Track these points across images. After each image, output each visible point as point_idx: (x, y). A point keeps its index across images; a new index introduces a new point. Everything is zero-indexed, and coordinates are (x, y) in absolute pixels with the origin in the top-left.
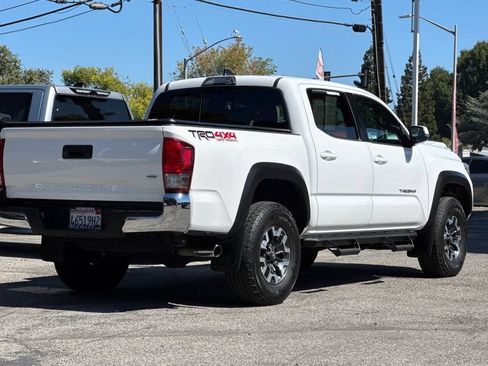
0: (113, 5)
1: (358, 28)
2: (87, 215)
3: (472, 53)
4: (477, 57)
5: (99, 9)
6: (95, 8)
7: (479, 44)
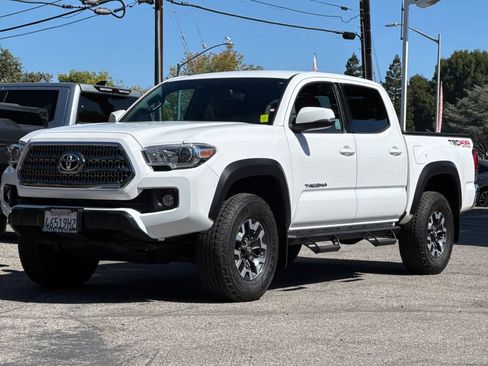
0: (115, 11)
1: (348, 36)
3: (449, 61)
4: (454, 66)
5: (104, 14)
6: (99, 13)
7: (456, 53)
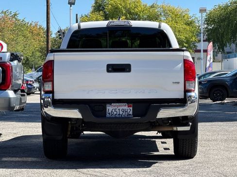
2: (121, 108)
